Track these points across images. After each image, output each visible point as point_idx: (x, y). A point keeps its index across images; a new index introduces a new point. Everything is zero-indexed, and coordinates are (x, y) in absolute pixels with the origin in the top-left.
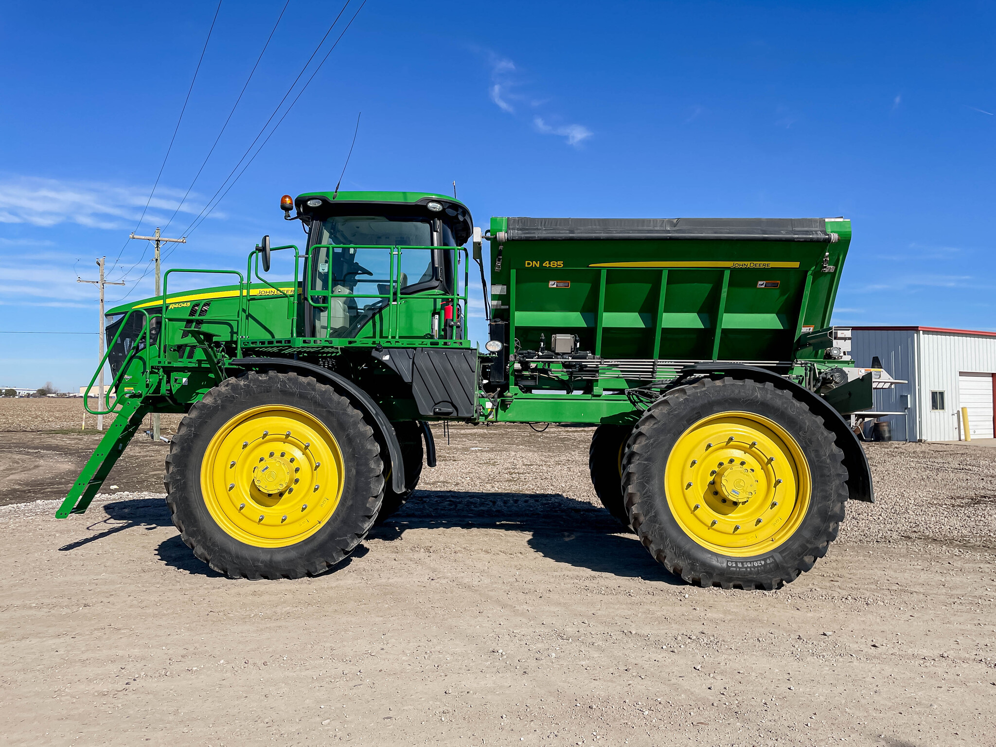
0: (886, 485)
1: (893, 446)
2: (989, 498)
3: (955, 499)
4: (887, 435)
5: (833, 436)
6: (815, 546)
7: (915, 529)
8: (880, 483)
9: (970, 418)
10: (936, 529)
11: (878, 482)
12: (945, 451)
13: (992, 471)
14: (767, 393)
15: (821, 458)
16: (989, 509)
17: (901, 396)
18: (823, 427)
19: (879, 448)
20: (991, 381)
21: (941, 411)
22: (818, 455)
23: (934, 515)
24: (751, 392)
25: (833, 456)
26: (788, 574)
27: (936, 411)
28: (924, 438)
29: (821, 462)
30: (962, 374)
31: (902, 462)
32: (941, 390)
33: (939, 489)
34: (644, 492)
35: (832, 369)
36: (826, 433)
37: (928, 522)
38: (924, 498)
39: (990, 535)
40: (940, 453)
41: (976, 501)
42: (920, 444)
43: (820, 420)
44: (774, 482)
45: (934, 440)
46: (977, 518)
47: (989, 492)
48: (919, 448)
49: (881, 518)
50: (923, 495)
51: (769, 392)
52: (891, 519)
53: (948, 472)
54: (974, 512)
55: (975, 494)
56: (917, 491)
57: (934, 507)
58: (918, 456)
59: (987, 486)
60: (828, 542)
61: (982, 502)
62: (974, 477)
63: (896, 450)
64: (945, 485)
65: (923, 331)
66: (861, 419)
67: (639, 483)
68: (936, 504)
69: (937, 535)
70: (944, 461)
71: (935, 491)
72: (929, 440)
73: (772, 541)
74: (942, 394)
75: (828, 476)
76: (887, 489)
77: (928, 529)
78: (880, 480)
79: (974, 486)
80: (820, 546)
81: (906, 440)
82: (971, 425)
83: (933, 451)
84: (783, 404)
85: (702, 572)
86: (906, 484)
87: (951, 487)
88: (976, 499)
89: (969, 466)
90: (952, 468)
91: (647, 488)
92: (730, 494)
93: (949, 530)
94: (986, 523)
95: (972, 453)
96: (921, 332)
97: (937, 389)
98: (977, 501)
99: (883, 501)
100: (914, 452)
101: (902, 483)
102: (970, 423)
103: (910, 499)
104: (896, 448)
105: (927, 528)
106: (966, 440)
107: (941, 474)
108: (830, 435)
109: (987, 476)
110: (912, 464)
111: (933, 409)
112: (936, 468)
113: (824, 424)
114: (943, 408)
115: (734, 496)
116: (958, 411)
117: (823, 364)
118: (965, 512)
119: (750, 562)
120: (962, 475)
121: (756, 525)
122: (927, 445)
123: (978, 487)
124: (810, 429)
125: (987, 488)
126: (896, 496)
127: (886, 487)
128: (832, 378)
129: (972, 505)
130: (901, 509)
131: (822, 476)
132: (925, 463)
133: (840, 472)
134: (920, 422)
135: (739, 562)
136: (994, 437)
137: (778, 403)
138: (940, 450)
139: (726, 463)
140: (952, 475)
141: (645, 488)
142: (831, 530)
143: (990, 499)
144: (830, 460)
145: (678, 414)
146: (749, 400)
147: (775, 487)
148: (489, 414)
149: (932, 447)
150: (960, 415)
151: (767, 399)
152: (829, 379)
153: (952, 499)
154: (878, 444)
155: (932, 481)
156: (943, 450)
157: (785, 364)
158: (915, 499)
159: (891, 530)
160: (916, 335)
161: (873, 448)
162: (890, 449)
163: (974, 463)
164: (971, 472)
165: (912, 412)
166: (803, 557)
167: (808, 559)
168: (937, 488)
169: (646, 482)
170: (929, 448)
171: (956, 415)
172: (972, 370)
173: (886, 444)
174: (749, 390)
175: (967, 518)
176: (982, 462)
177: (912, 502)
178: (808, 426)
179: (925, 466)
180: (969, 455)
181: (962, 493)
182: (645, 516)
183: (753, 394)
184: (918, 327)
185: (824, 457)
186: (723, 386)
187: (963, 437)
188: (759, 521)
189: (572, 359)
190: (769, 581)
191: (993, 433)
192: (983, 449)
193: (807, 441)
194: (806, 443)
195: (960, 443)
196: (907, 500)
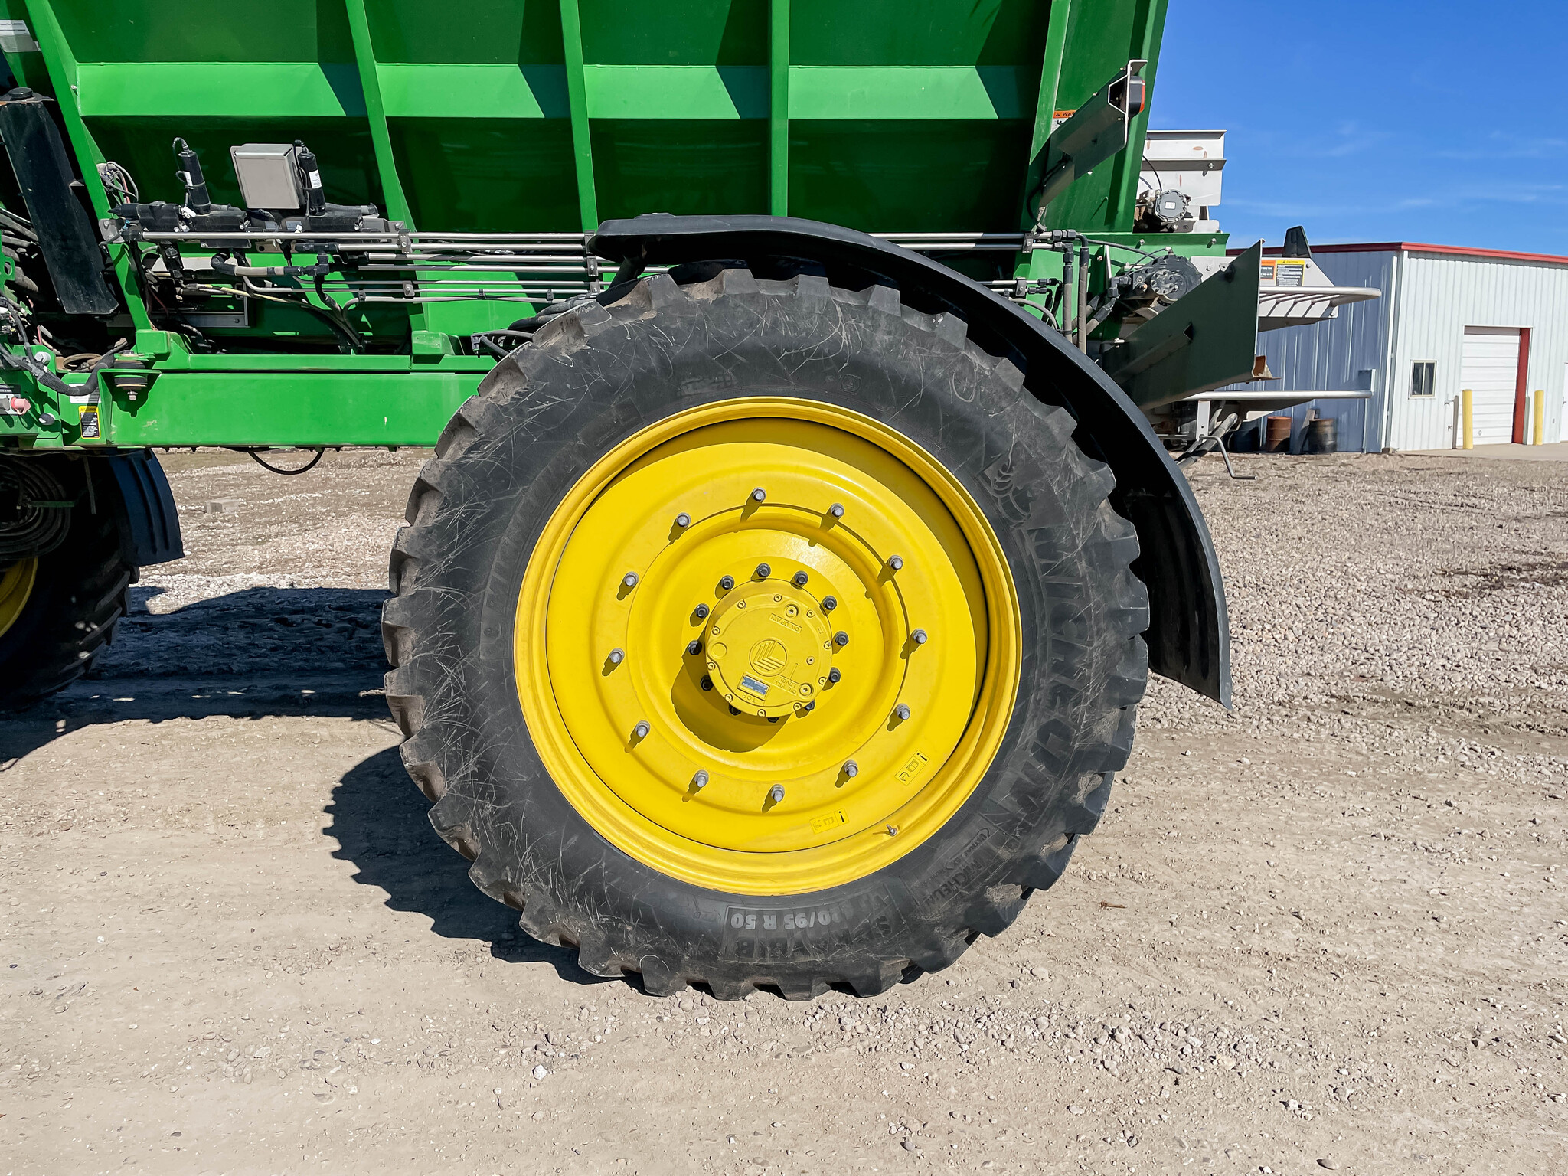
0: (1315, 545)
1: (1339, 462)
2: (1519, 571)
3: (1450, 575)
4: (1329, 442)
5: (1104, 477)
6: (1024, 853)
7: (1364, 670)
8: (1303, 541)
9: (1475, 409)
10: (1413, 669)
11: (1300, 539)
12: (1428, 469)
13: (1516, 508)
14: (876, 328)
15: (1056, 557)
16: (1523, 601)
17: (1360, 372)
18: (1073, 446)
19: (1313, 467)
20: (1518, 342)
21: (1427, 398)
22: (1048, 549)
23: (1407, 623)
24: (817, 322)
25: (1100, 551)
26: (934, 945)
27: (1418, 397)
28: (1393, 445)
29: (1053, 573)
30: (1469, 330)
31: (1351, 493)
32: (1430, 359)
33: (1417, 550)
34: (440, 691)
35: (1155, 261)
36: (1080, 466)
37: (1395, 646)
38: (1389, 576)
39: (1539, 687)
40: (1421, 472)
41: (1494, 580)
42: (1385, 457)
43: (1061, 422)
44: (902, 638)
45: (1409, 449)
46: (1501, 632)
47: (1517, 557)
48: (1383, 464)
49: (1291, 637)
50: (1386, 566)
51: (883, 322)
52: (1313, 638)
53: (1435, 512)
54: (1491, 610)
55: (1491, 563)
56: (1374, 557)
57: (1408, 599)
58: (1381, 480)
59: (1512, 542)
60: (1071, 838)
61: (1505, 584)
62: (1483, 523)
63: (1343, 468)
64: (1430, 541)
65: (1409, 251)
66: (1233, 416)
67: (423, 662)
68: (1411, 591)
69: (1414, 687)
70: (1428, 490)
71: (1410, 556)
72: (1402, 449)
73: (890, 833)
74: (1431, 367)
75: (1080, 620)
76: (1316, 556)
77: (1395, 667)
78: (1304, 534)
79: (1486, 543)
80: (1044, 852)
81: (1362, 451)
82: (1475, 421)
83: (1408, 469)
84: (930, 365)
85: (643, 952)
86: (1353, 543)
87: (1440, 545)
88: (1492, 576)
89: (1474, 499)
90: (1441, 504)
91: (448, 680)
92: (738, 692)
93: (1441, 672)
94: (1523, 644)
95: (1475, 471)
96: (1406, 253)
97: (1424, 358)
98: (1496, 582)
99: (1303, 587)
100: (1374, 473)
101: (1347, 540)
102: (1475, 418)
103: (1359, 580)
104: (1344, 465)
105: (1390, 666)
106: (1464, 447)
107: (1422, 517)
108: (1094, 476)
109: (1508, 519)
110: (1369, 496)
111: (1413, 394)
112: (1413, 503)
113: (1077, 436)
114: (1430, 392)
115: (751, 699)
116: (1457, 398)
117: (1133, 247)
118: (1474, 613)
119: (807, 912)
120: (1460, 519)
121: (839, 784)
122: (1398, 457)
123: (1493, 545)
124: (1023, 457)
125: (1512, 547)
126: (1332, 572)
127: (1314, 550)
128: (1146, 286)
129: (1487, 591)
130: (1338, 607)
131: (1060, 617)
132: (1393, 493)
133: (1123, 603)
134: (1389, 418)
135: (770, 913)
136: (1513, 442)
137: (914, 362)
138: (1420, 467)
139: (742, 578)
140: (1442, 517)
141: (443, 680)
142: (1080, 798)
143: (1522, 576)
144: (1090, 563)
145: (552, 409)
146: (809, 353)
147: (905, 655)
148: (85, 423)
149: (1406, 463)
150: (1459, 405)
151: (875, 350)
152: (1139, 288)
153: (1443, 575)
154: (1313, 459)
155: (1405, 532)
156: (1425, 467)
157: (1000, 241)
158: (1369, 579)
159: (1309, 674)
160: (1395, 259)
161: (1303, 465)
162: (1333, 468)
163: (1483, 492)
164: (1477, 511)
165: (1377, 401)
166: (983, 890)
167: (999, 896)
168: (1414, 549)
169: (442, 659)
170: (1400, 464)
171: (1452, 404)
172: (1487, 323)
173: (1326, 458)
174: (810, 314)
175: (1480, 630)
176: (1498, 491)
177: (1363, 588)
178: (1018, 444)
179: (1392, 500)
180: (1470, 475)
181: (1463, 562)
182: (449, 773)
183: (823, 328)
184: (1400, 244)
185: (1067, 556)
186: (717, 302)
187: (1459, 443)
188: (845, 774)
189: (304, 231)
190: (869, 971)
191: (1511, 434)
192: (1494, 463)
193: (1012, 499)
194: (1007, 504)
195: (1455, 453)
196: (1352, 583)
